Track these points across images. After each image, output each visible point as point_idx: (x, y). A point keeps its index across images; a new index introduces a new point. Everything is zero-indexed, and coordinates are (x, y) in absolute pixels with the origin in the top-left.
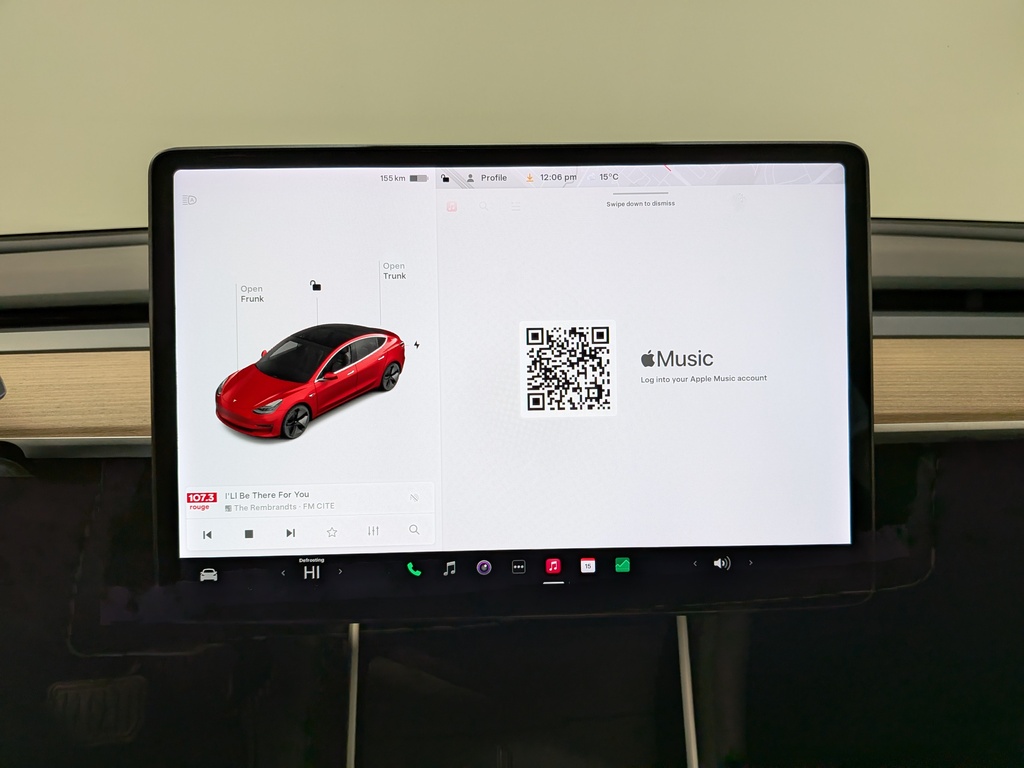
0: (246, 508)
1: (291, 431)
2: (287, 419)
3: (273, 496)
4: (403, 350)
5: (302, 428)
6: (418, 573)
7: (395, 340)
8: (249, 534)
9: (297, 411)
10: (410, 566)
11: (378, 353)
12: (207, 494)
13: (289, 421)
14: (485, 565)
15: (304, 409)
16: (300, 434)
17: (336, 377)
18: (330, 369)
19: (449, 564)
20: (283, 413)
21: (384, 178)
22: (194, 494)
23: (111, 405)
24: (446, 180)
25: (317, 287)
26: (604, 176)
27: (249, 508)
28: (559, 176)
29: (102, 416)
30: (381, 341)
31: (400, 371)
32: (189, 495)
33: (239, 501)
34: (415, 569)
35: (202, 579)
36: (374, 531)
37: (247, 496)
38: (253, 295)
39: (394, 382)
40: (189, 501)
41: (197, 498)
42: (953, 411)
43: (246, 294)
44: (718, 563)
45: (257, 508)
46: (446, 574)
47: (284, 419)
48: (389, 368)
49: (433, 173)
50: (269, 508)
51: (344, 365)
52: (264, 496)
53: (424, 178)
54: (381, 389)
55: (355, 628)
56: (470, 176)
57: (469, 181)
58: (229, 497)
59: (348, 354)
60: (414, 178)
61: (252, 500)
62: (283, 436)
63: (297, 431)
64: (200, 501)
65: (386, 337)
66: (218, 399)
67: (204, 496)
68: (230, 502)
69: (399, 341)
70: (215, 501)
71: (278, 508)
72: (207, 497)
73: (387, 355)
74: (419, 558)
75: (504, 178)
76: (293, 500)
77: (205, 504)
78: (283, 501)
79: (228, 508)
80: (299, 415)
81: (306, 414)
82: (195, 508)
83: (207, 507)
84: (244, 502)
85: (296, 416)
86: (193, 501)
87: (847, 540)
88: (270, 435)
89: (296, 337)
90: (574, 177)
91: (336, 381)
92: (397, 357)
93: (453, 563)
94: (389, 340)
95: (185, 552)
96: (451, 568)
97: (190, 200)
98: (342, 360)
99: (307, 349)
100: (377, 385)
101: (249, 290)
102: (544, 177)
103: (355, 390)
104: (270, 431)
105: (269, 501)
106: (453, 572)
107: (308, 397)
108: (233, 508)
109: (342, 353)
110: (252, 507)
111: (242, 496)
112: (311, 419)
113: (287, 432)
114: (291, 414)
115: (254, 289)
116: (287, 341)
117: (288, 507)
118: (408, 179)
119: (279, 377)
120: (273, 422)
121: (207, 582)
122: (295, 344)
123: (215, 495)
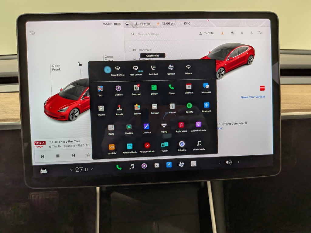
0: (56, 147)
1: (72, 118)
2: (71, 113)
3: (66, 142)
5: (76, 117)
6: (120, 169)
8: (58, 156)
9: (74, 111)
10: (117, 166)
12: (42, 142)
13: (72, 115)
14: (144, 165)
15: (76, 110)
17: (88, 98)
18: (86, 95)
19: (131, 165)
21: (104, 24)
22: (37, 142)
23: (9, 111)
24: (127, 25)
25: (80, 65)
26: (185, 23)
27: (58, 147)
28: (169, 23)
29: (5, 115)
32: (35, 142)
33: (54, 144)
35: (41, 173)
37: (57, 142)
38: (57, 68)
40: (35, 144)
41: (38, 143)
42: (301, 108)
43: (54, 68)
44: (227, 162)
45: (61, 146)
46: (130, 168)
47: (70, 114)
49: (122, 22)
50: (65, 146)
52: (63, 142)
53: (119, 24)
55: (98, 189)
56: (136, 23)
57: (136, 25)
58: (50, 143)
60: (115, 24)
61: (59, 144)
62: (69, 120)
63: (74, 118)
64: (39, 144)
66: (45, 107)
67: (41, 142)
68: (50, 144)
70: (45, 144)
71: (68, 146)
72: (42, 143)
74: (121, 163)
75: (149, 24)
76: (74, 143)
77: (41, 145)
78: (70, 144)
79: (50, 147)
80: (75, 112)
81: (78, 112)
82: (37, 147)
83: (42, 147)
84: (56, 144)
85: (74, 113)
86: (37, 145)
87: (272, 153)
88: (65, 120)
89: (73, 84)
90: (174, 24)
93: (133, 165)
95: (34, 163)
97: (32, 33)
99: (77, 88)
101: (55, 66)
102: (164, 24)
104: (64, 118)
105: (65, 144)
106: (133, 168)
107: (78, 105)
108: (52, 147)
110: (59, 146)
111: (55, 142)
112: (79, 114)
113: (71, 118)
114: (72, 112)
115: (57, 66)
116: (69, 85)
117: (72, 146)
118: (113, 24)
119: (67, 98)
120: (65, 115)
121: (43, 174)
122: (72, 86)
123: (45, 142)
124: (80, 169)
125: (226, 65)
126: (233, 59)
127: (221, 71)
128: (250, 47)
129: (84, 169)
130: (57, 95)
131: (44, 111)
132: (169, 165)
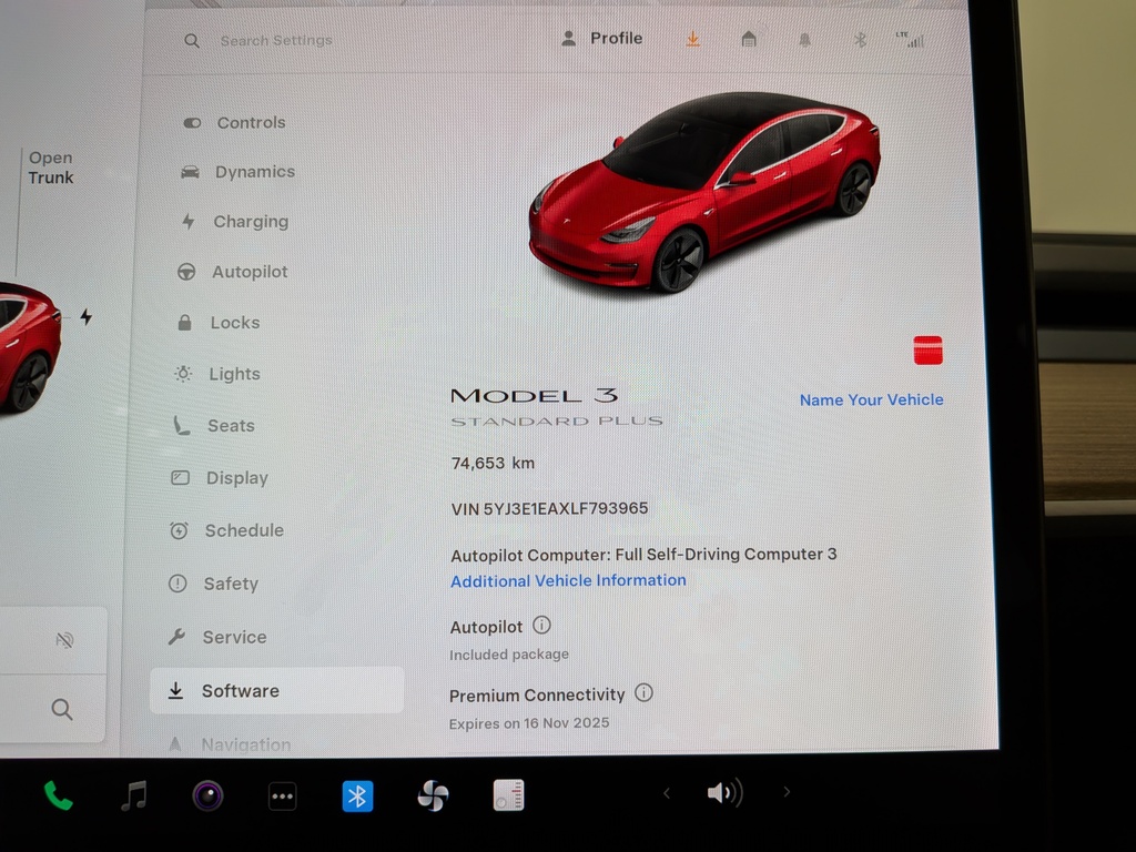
4: (58, 327)
6: (66, 805)
7: (43, 307)
10: (50, 788)
11: (9, 331)
14: (210, 791)
19: (133, 786)
30: (17, 307)
31: (48, 370)
34: (60, 795)
39: (36, 393)
44: (715, 793)
46: (125, 807)
48: (28, 364)
65: (25, 300)
69: (51, 308)
73: (24, 336)
74: (72, 773)
87: (992, 742)
92: (44, 346)
93: (142, 784)
94: (32, 307)
96: (138, 794)
106: (141, 804)
125: (711, 215)
126: (753, 181)
127: (684, 248)
128: (854, 114)
132: (358, 796)
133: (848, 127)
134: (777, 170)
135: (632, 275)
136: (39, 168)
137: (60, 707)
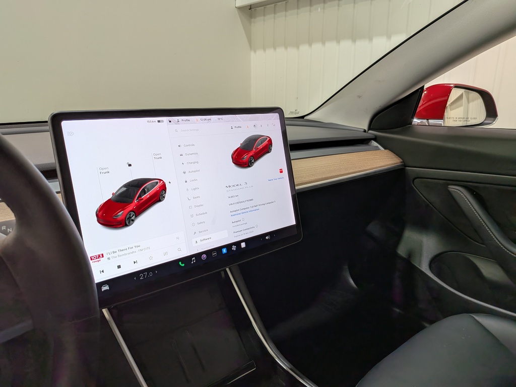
0: (116, 257)
3: (126, 249)
4: (165, 185)
5: (133, 220)
6: (183, 265)
7: (162, 182)
8: (119, 267)
9: (130, 214)
10: (180, 263)
11: (157, 187)
13: (128, 219)
14: (204, 256)
15: (132, 213)
16: (133, 223)
17: (143, 199)
18: (140, 196)
19: (193, 259)
20: (124, 217)
21: (148, 121)
24: (170, 122)
25: (130, 165)
26: (219, 119)
28: (206, 119)
30: (157, 183)
31: (165, 193)
33: (113, 255)
34: (182, 264)
35: (103, 290)
36: (165, 254)
37: (116, 252)
38: (105, 171)
39: (164, 197)
40: (91, 259)
43: (102, 171)
44: (267, 238)
45: (121, 256)
46: (192, 263)
47: (126, 219)
48: (162, 192)
49: (165, 119)
50: (125, 254)
51: (145, 193)
52: (122, 250)
53: (163, 121)
54: (160, 201)
56: (178, 120)
57: (178, 122)
58: (108, 254)
59: (146, 189)
60: (159, 121)
61: (118, 253)
62: (126, 225)
63: (131, 222)
65: (158, 181)
66: (97, 215)
68: (109, 256)
69: (163, 182)
70: (103, 257)
71: (129, 254)
72: (99, 256)
73: (160, 188)
74: (182, 260)
75: (189, 120)
76: (134, 249)
77: (99, 259)
78: (131, 251)
79: (109, 259)
80: (131, 216)
81: (134, 215)
82: (95, 262)
83: (100, 260)
84: (115, 255)
87: (295, 223)
88: (121, 226)
89: (125, 186)
90: (210, 119)
91: (143, 201)
92: (163, 188)
94: (160, 182)
96: (194, 260)
97: (71, 134)
98: (144, 192)
99: (130, 190)
100: (159, 200)
101: (102, 169)
102: (202, 120)
103: (150, 203)
104: (120, 224)
105: (125, 252)
107: (133, 208)
108: (111, 258)
109: (144, 189)
110: (119, 256)
111: (114, 252)
112: (136, 217)
113: (128, 223)
114: (128, 216)
115: (105, 169)
116: (121, 188)
117: (132, 253)
118: (157, 122)
119: (121, 202)
120: (122, 220)
121: (105, 291)
122: (125, 189)
123: (102, 255)
124: (144, 275)
125: (254, 154)
126: (258, 148)
127: (252, 160)
128: (269, 137)
129: (148, 274)
130: (109, 200)
131: (98, 220)
132: (224, 251)
133: (268, 139)
134: (260, 147)
135: (246, 165)
136: (155, 156)
137: (179, 249)
